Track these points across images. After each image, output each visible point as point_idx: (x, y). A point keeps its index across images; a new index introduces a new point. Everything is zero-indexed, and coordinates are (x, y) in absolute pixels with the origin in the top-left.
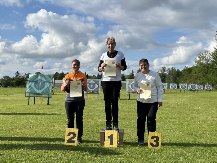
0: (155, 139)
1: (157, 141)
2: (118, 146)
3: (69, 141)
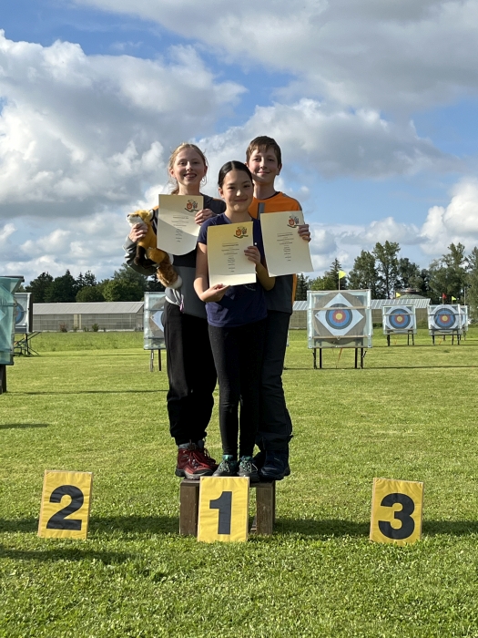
0: (398, 507)
1: (405, 516)
2: (251, 539)
3: (55, 523)
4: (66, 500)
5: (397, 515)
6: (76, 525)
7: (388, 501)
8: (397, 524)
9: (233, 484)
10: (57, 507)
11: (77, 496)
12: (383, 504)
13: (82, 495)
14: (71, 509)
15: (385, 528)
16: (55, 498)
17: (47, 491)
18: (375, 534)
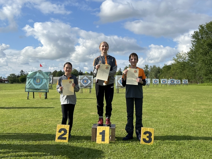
0: (148, 135)
1: (149, 137)
2: (110, 143)
3: (60, 138)
4: (63, 132)
5: (147, 137)
6: (65, 139)
7: (145, 133)
8: (147, 139)
9: (105, 128)
10: (60, 134)
11: (65, 131)
12: (144, 134)
13: (67, 131)
14: (64, 134)
15: (144, 140)
16: (60, 131)
17: (58, 130)
18: (142, 142)
